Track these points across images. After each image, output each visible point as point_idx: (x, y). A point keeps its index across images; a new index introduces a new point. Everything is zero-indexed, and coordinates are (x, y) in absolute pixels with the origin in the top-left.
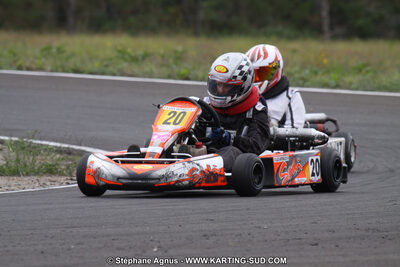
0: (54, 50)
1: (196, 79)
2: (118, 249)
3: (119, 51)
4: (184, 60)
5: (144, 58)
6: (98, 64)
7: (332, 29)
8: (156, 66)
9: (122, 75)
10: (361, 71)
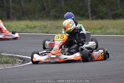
0: (6, 26)
1: (50, 33)
3: (27, 26)
4: (46, 27)
5: (34, 27)
6: (20, 30)
7: (92, 16)
8: (38, 30)
9: (28, 33)
10: (101, 29)
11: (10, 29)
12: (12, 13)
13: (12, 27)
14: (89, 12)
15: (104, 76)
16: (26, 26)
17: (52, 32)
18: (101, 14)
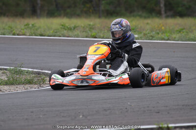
0: (30, 25)
1: (100, 38)
2: (63, 117)
3: (62, 25)
4: (93, 29)
5: (74, 28)
6: (52, 32)
7: (166, 13)
8: (80, 32)
9: (64, 37)
10: (180, 32)
11: (37, 30)
12: (39, 5)
13: (40, 27)
14: (162, 5)
15: (183, 106)
16: (61, 26)
17: (102, 35)
18: (180, 9)
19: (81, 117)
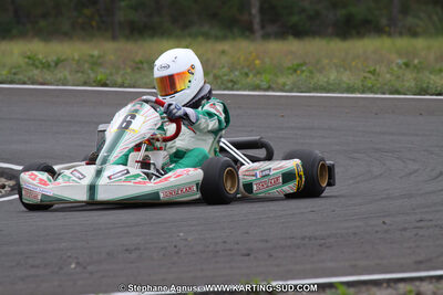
1: (114, 85)
2: (32, 267)
3: (29, 58)
4: (101, 65)
5: (57, 64)
6: (5, 72)
7: (263, 27)
8: (70, 72)
9: (33, 83)
10: (295, 71)
14: (255, 11)
15: (303, 238)
16: (27, 60)
17: (119, 80)
18: (295, 19)
19: (73, 266)
